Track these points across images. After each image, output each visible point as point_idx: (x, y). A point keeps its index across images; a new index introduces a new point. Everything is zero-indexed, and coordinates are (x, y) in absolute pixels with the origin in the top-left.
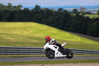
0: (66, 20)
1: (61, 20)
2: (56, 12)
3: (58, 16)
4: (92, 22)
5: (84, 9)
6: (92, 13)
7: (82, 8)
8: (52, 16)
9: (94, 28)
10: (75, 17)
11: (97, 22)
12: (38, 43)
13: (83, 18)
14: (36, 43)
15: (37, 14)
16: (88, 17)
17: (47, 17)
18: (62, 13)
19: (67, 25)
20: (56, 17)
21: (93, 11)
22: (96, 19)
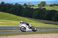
0: (20, 10)
1: (17, 10)
2: (14, 5)
3: (15, 8)
4: (35, 11)
5: (30, 3)
6: (35, 6)
8: (12, 8)
9: (36, 14)
10: (25, 8)
11: (38, 11)
12: (4, 24)
13: (30, 8)
14: (3, 24)
15: (3, 7)
16: (33, 8)
17: (9, 9)
18: (18, 6)
19: (21, 13)
20: (14, 9)
22: (38, 9)
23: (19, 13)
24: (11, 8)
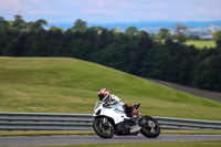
0: (145, 54)
1: (133, 53)
2: (121, 34)
3: (126, 45)
4: (203, 58)
5: (184, 28)
7: (180, 27)
8: (114, 44)
9: (206, 72)
10: (164, 46)
12: (82, 105)
13: (183, 48)
14: (77, 104)
15: (80, 40)
16: (192, 47)
17: (102, 47)
18: (135, 38)
19: (146, 63)
20: (122, 47)
21: (205, 34)
23: (141, 66)
24: (110, 43)
